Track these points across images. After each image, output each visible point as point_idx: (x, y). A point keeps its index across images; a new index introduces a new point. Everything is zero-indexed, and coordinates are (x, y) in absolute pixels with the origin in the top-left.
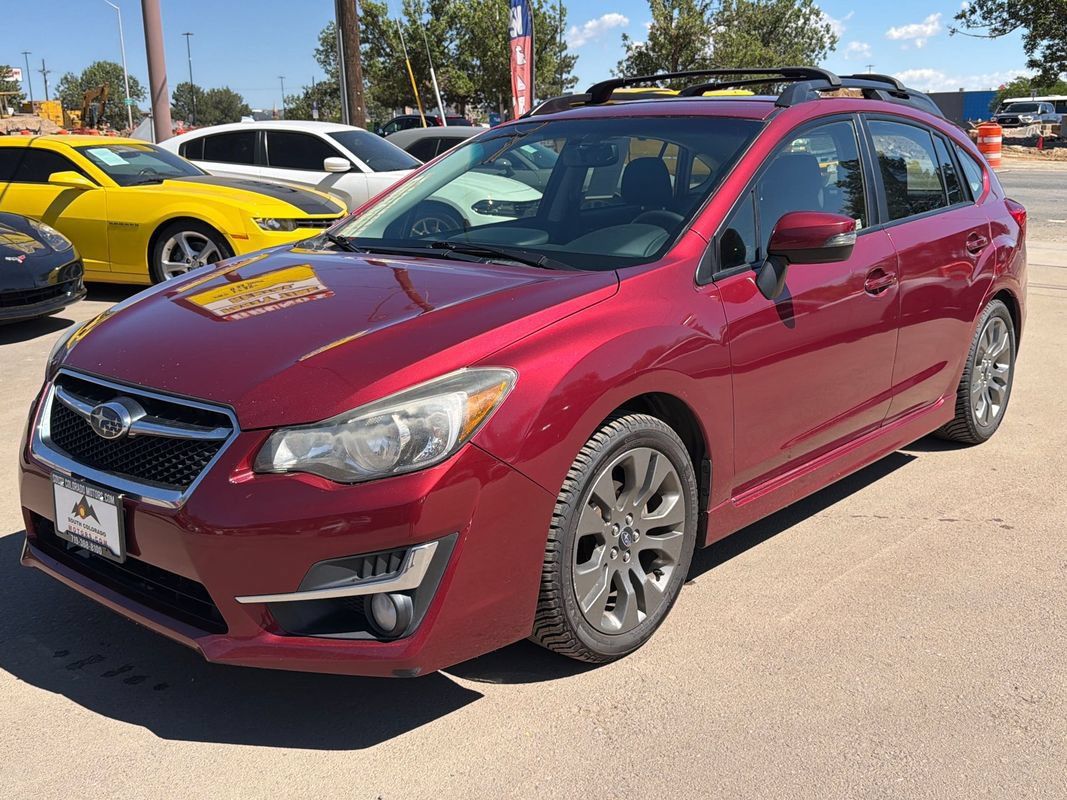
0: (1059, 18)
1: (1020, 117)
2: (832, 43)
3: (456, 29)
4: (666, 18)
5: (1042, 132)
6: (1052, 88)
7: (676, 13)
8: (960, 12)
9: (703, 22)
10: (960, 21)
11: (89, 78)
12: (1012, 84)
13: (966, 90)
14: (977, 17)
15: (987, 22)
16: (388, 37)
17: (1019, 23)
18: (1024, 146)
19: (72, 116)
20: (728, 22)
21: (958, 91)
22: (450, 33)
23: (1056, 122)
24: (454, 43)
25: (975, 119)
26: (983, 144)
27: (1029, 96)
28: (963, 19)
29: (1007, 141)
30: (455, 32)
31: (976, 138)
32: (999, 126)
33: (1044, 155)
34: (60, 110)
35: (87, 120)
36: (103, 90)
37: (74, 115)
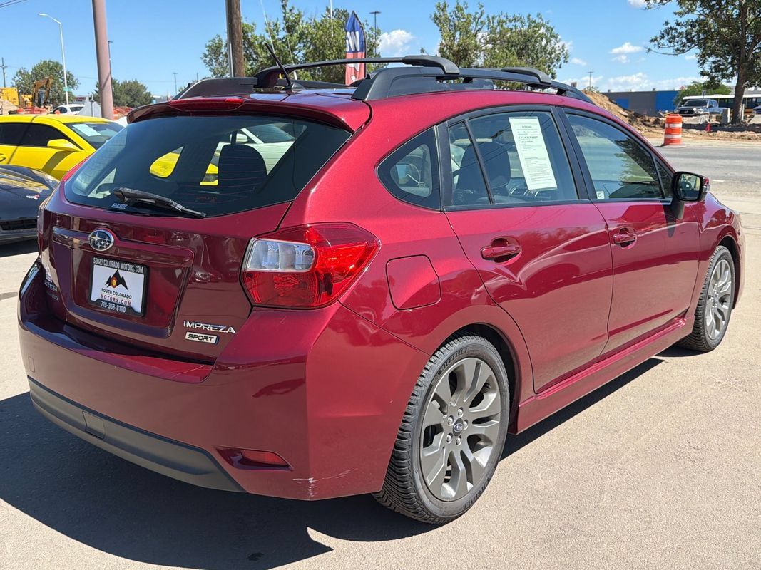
0: (720, 43)
1: (695, 109)
2: (566, 58)
3: (304, 42)
4: (450, 38)
5: (709, 120)
6: (717, 90)
7: (457, 34)
8: (653, 38)
9: (476, 42)
10: (653, 43)
11: (38, 73)
12: (689, 87)
13: (657, 90)
14: (665, 41)
15: (672, 45)
16: (255, 47)
17: (693, 45)
18: (697, 129)
19: (25, 99)
20: (493, 41)
21: (651, 90)
22: (299, 45)
23: (719, 113)
24: (302, 52)
25: (663, 110)
26: (669, 128)
27: (700, 95)
28: (656, 42)
29: (686, 126)
30: (302, 45)
31: (664, 124)
32: (679, 116)
33: (710, 136)
34: (17, 94)
35: (37, 101)
36: (48, 81)
37: (27, 98)
